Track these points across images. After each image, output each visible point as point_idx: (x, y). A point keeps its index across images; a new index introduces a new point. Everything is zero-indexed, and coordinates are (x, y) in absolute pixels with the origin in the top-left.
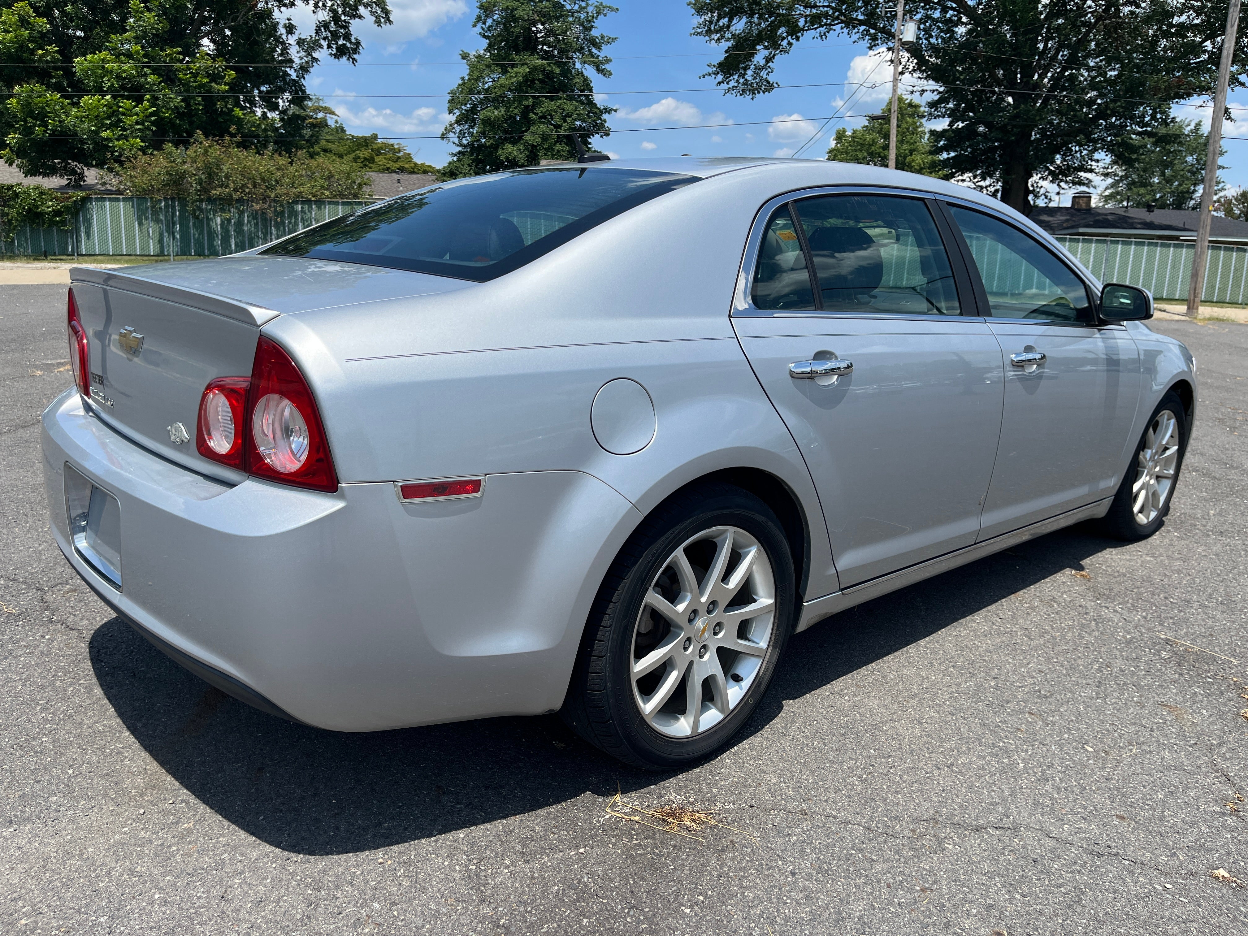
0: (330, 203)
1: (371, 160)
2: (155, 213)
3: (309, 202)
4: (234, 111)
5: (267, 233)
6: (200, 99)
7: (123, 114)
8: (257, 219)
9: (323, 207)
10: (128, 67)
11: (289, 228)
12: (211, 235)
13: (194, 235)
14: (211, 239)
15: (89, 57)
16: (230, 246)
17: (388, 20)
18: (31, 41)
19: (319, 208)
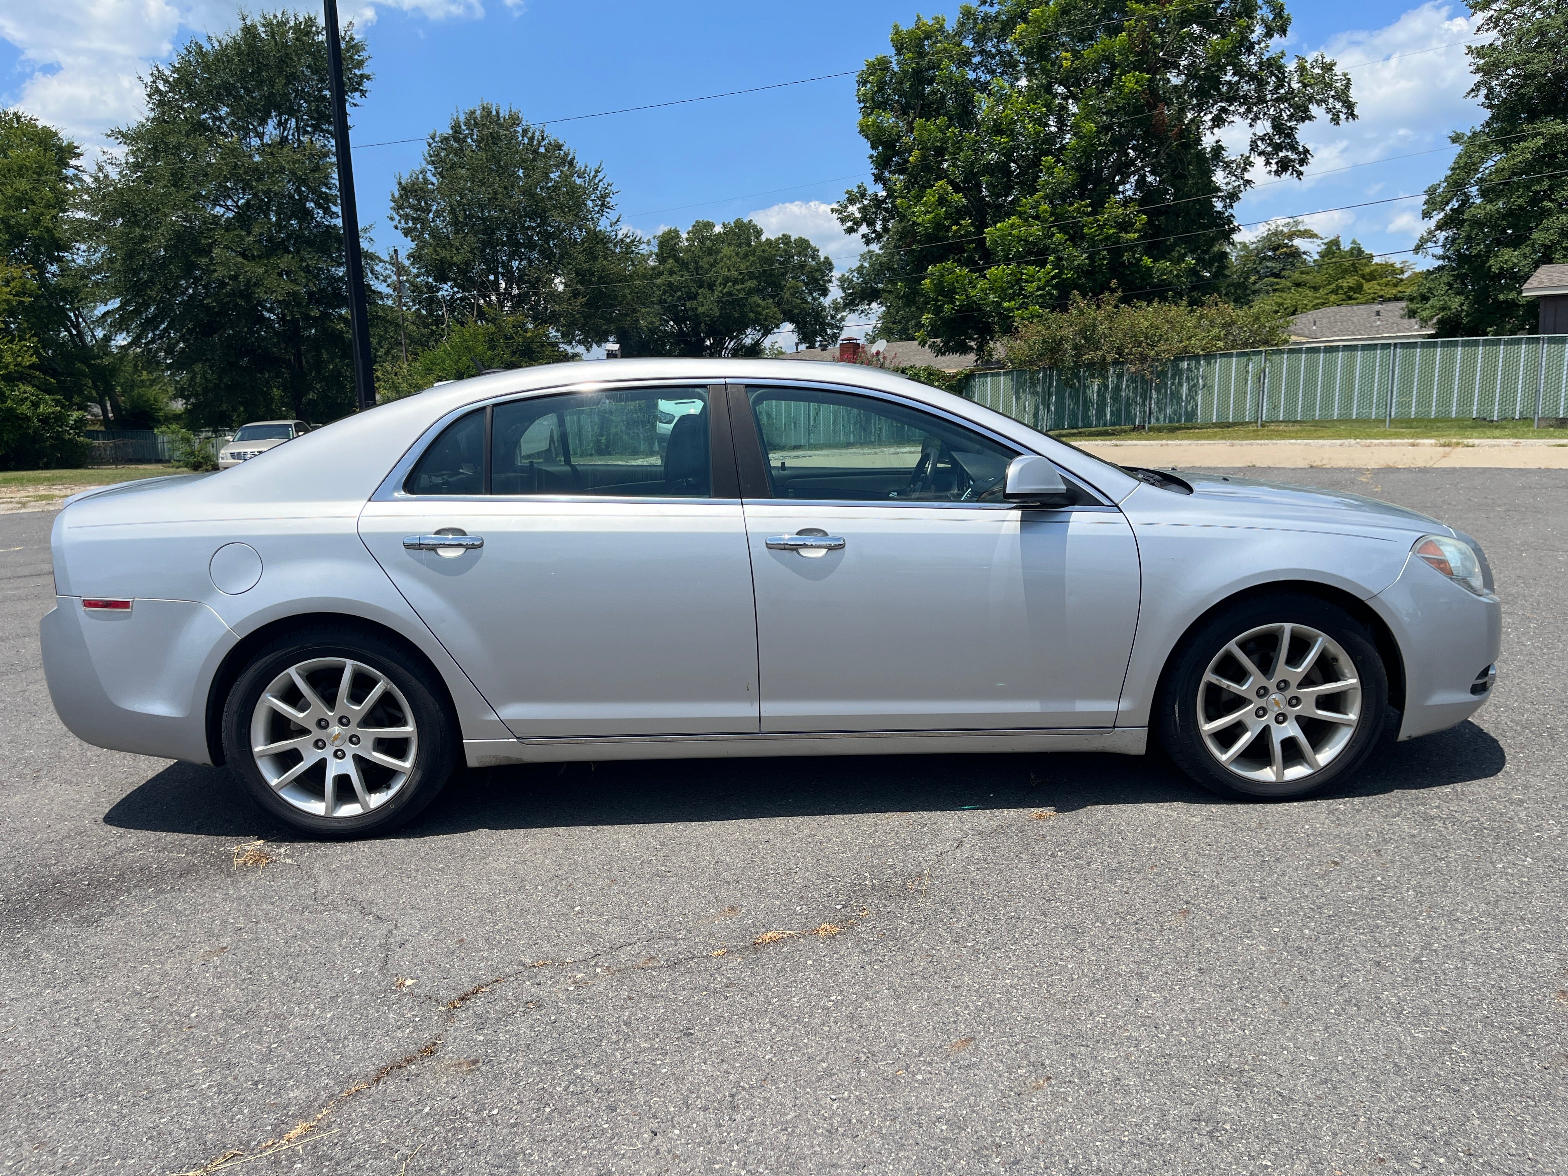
0: (1222, 355)
1: (1358, 289)
2: (1033, 385)
3: (1196, 357)
4: (1142, 260)
5: (1146, 398)
6: (1105, 252)
7: (1027, 281)
8: (1136, 382)
9: (1213, 361)
10: (1036, 229)
11: (1171, 389)
12: (1087, 403)
13: (1069, 405)
14: (1086, 409)
15: (999, 225)
16: (1105, 415)
17: (1352, 115)
18: (946, 219)
19: (1209, 363)
